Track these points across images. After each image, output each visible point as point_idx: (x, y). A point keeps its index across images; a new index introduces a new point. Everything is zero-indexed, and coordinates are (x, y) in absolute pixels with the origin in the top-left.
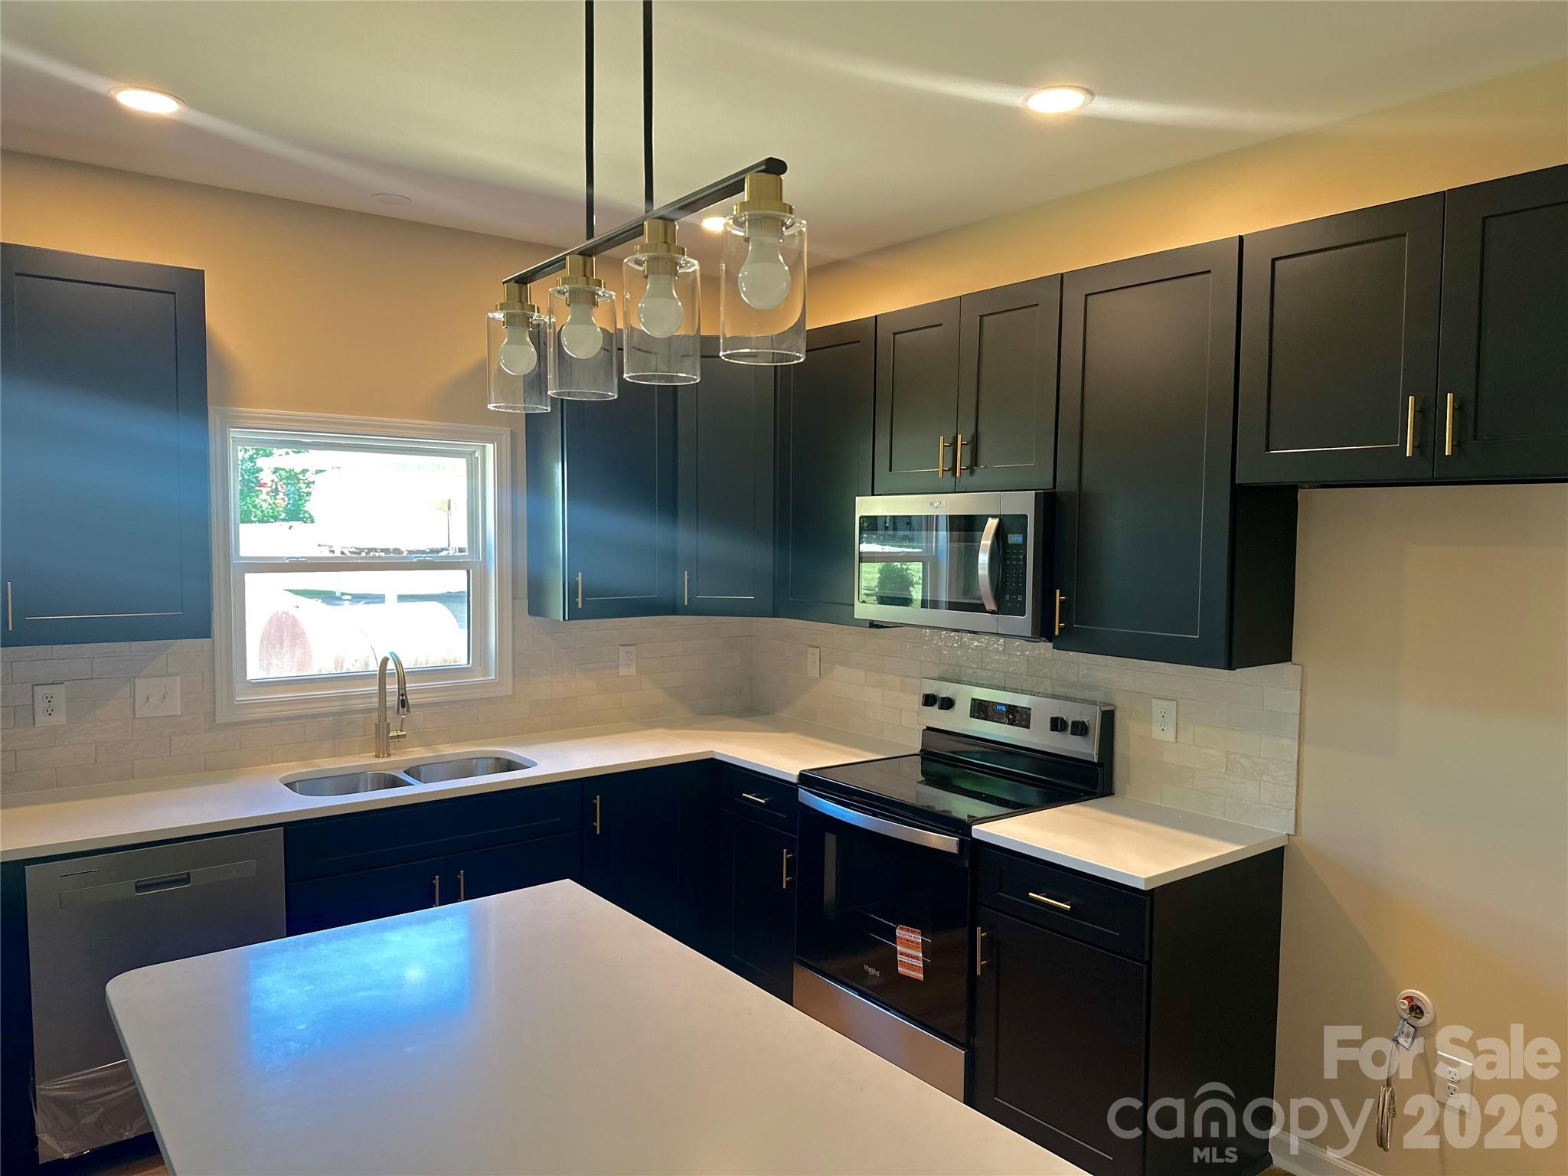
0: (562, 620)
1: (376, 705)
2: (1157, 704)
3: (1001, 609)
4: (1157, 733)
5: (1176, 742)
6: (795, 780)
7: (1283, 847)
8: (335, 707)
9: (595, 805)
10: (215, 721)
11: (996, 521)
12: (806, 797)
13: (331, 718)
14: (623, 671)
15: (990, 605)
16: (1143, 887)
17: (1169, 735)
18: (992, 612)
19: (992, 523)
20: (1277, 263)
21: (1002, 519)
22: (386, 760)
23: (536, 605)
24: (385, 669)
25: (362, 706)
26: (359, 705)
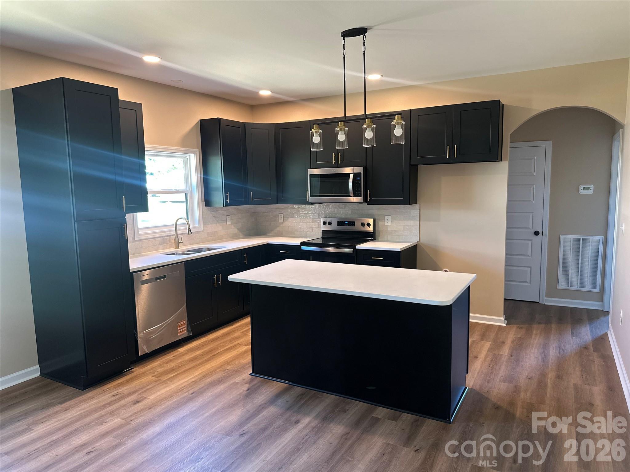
0: (223, 206)
1: (174, 234)
2: (386, 217)
3: (355, 196)
4: (386, 224)
5: (391, 225)
6: (299, 245)
7: (416, 245)
8: (163, 234)
9: (245, 256)
10: (135, 239)
11: (353, 174)
12: (304, 248)
13: (162, 238)
14: (228, 223)
15: (352, 195)
16: (400, 250)
17: (389, 224)
18: (353, 197)
19: (352, 175)
20: (419, 116)
21: (354, 174)
22: (178, 249)
23: (208, 202)
24: (177, 223)
25: (169, 234)
26: (168, 234)
